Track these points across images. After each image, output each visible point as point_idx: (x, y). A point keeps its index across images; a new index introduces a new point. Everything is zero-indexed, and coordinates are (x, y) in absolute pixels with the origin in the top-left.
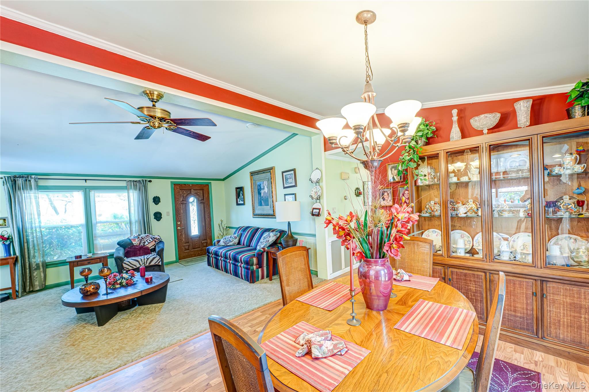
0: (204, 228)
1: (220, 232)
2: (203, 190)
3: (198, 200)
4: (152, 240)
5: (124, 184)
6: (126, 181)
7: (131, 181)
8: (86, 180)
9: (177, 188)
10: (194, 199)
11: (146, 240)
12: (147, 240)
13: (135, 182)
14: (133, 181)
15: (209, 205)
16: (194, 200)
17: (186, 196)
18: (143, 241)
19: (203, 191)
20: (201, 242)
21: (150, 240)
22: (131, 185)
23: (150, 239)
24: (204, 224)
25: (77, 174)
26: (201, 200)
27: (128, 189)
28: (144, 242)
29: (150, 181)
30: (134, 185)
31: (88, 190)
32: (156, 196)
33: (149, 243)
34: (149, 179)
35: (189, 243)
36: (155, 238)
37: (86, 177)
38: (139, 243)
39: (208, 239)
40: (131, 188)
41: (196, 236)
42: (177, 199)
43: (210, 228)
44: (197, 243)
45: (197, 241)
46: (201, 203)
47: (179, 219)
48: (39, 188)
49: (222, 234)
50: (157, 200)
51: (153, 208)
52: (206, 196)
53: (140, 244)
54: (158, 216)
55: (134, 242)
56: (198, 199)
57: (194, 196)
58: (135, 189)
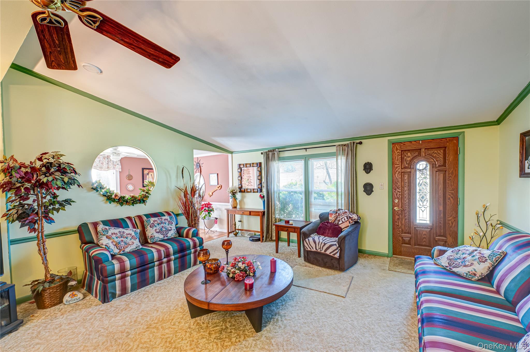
0: (442, 215)
1: (479, 230)
2: (446, 147)
3: (433, 166)
4: (346, 220)
5: (333, 150)
6: (335, 146)
7: (340, 145)
8: (306, 149)
9: (397, 149)
10: (427, 164)
11: (342, 217)
12: (342, 219)
13: (344, 145)
14: (342, 145)
15: (457, 176)
16: (426, 167)
17: (412, 159)
18: (338, 219)
19: (445, 151)
20: (434, 239)
21: (345, 220)
22: (340, 150)
23: (346, 218)
24: (441, 208)
25: (300, 144)
26: (439, 166)
27: (337, 155)
28: (339, 221)
29: (361, 143)
30: (343, 150)
31: (307, 158)
32: (368, 162)
33: (343, 222)
34: (358, 141)
35: (410, 234)
36: (350, 218)
37: (305, 146)
38: (334, 219)
39: (448, 236)
40: (340, 155)
41: (424, 226)
42: (396, 166)
43: (456, 217)
44: (425, 238)
45: (425, 235)
46: (439, 171)
47: (397, 195)
48: (280, 159)
49: (482, 234)
50: (368, 167)
51: (363, 178)
52: (450, 158)
53: (335, 221)
54: (369, 189)
55: (330, 218)
56: (433, 164)
57: (426, 160)
58: (343, 154)
